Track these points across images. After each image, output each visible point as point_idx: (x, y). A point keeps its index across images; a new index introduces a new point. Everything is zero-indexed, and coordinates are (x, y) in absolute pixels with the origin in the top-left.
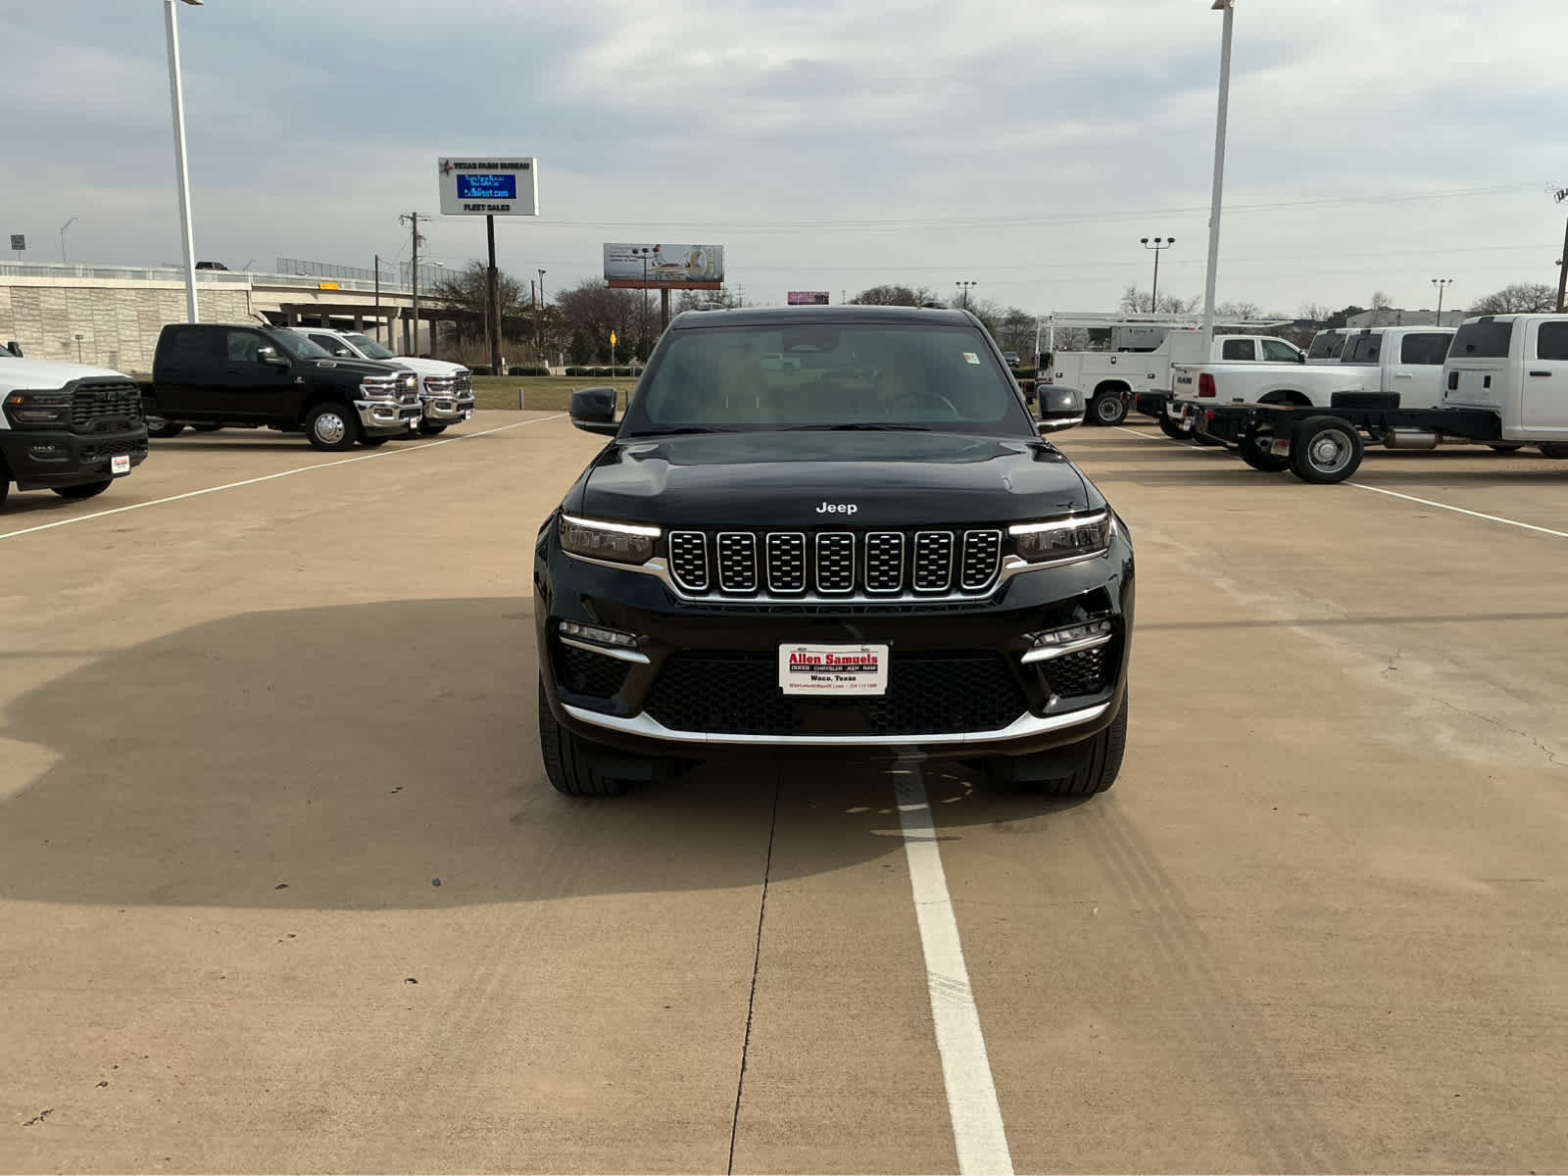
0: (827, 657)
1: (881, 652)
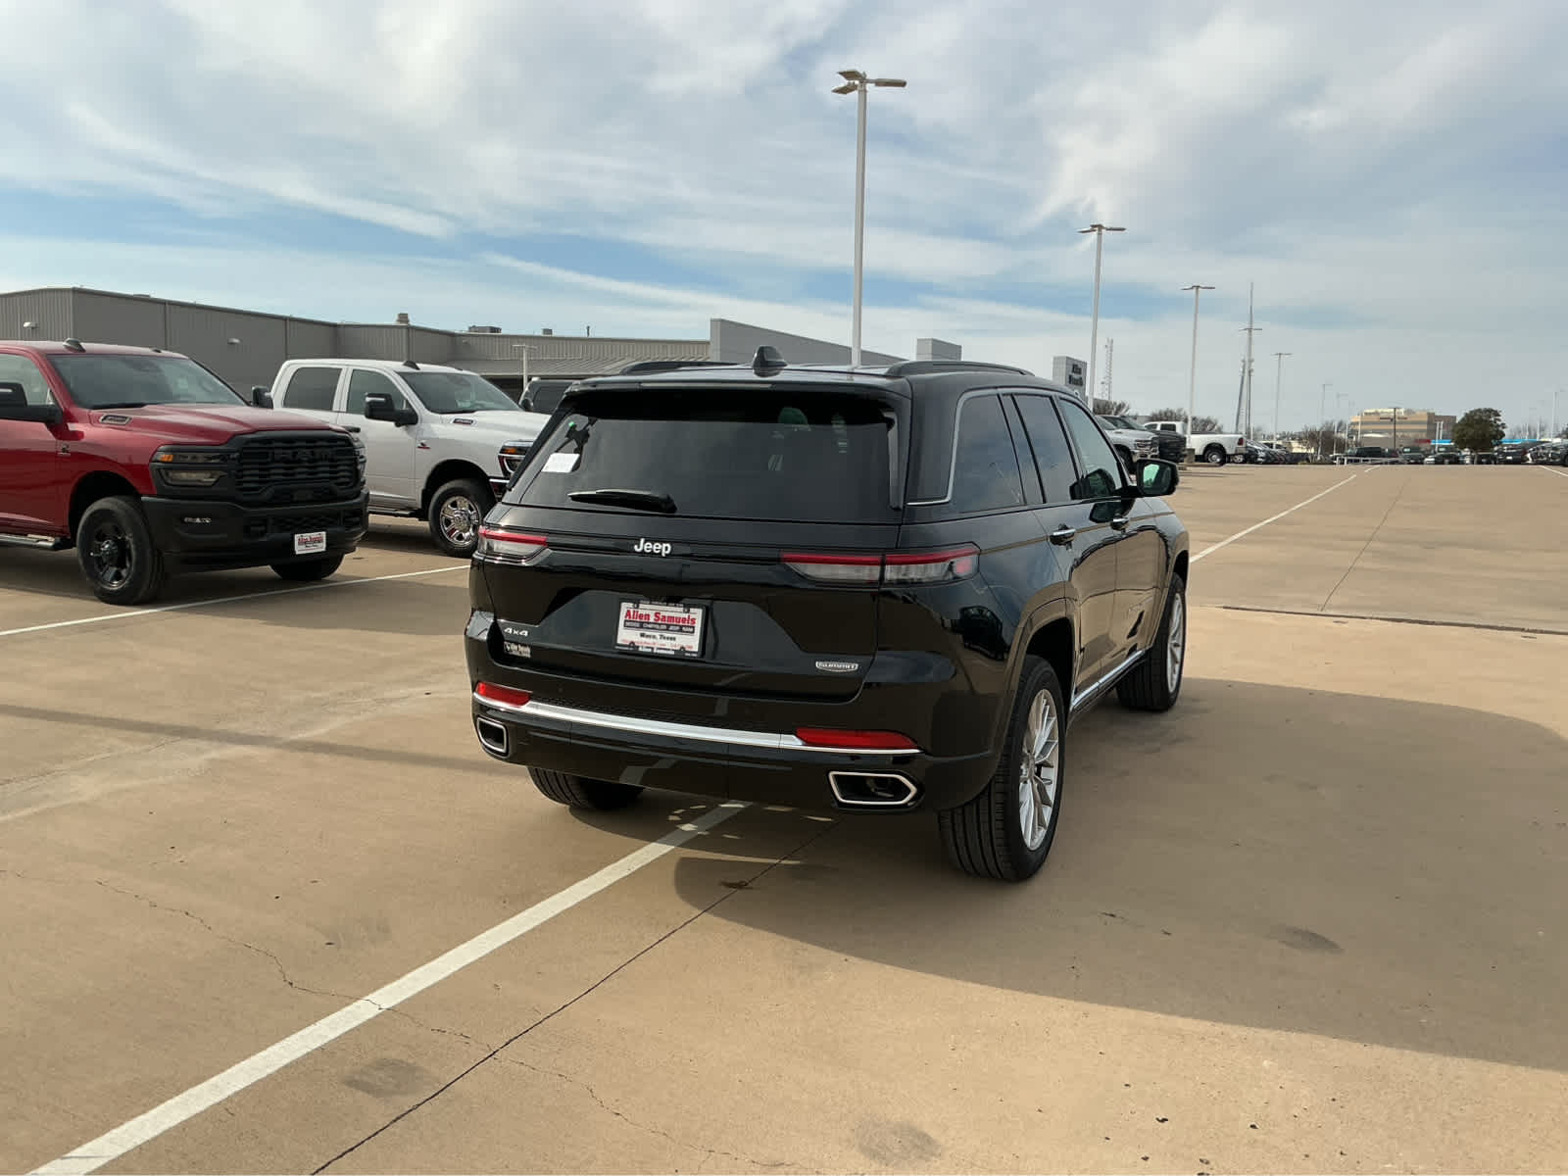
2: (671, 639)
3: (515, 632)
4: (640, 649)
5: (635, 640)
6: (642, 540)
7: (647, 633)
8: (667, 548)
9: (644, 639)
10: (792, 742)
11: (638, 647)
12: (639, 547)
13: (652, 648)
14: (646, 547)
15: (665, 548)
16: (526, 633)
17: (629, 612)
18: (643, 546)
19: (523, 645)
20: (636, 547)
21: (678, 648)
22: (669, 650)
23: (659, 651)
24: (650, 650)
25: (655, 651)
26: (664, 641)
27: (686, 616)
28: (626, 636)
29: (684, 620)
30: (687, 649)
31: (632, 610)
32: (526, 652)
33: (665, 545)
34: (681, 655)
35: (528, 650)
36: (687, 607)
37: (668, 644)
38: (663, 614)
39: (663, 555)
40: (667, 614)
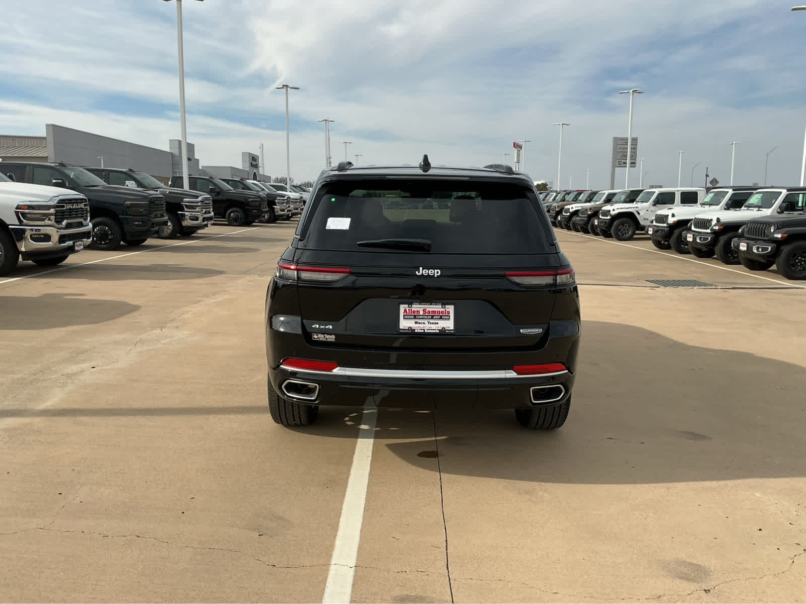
2: (435, 323)
3: (321, 327)
4: (416, 331)
5: (411, 326)
6: (421, 268)
7: (419, 321)
8: (438, 272)
9: (417, 325)
10: (511, 374)
11: (415, 330)
12: (419, 272)
13: (424, 330)
14: (424, 272)
15: (437, 273)
16: (331, 327)
17: (405, 310)
18: (422, 272)
19: (328, 334)
20: (417, 272)
21: (441, 328)
22: (435, 330)
23: (428, 331)
24: (423, 331)
25: (426, 331)
26: (432, 325)
27: (444, 310)
28: (405, 324)
29: (442, 313)
30: (446, 329)
31: (407, 309)
32: (332, 338)
33: (436, 271)
34: (443, 332)
35: (333, 337)
36: (444, 304)
37: (434, 327)
38: (428, 310)
39: (436, 276)
40: (431, 310)
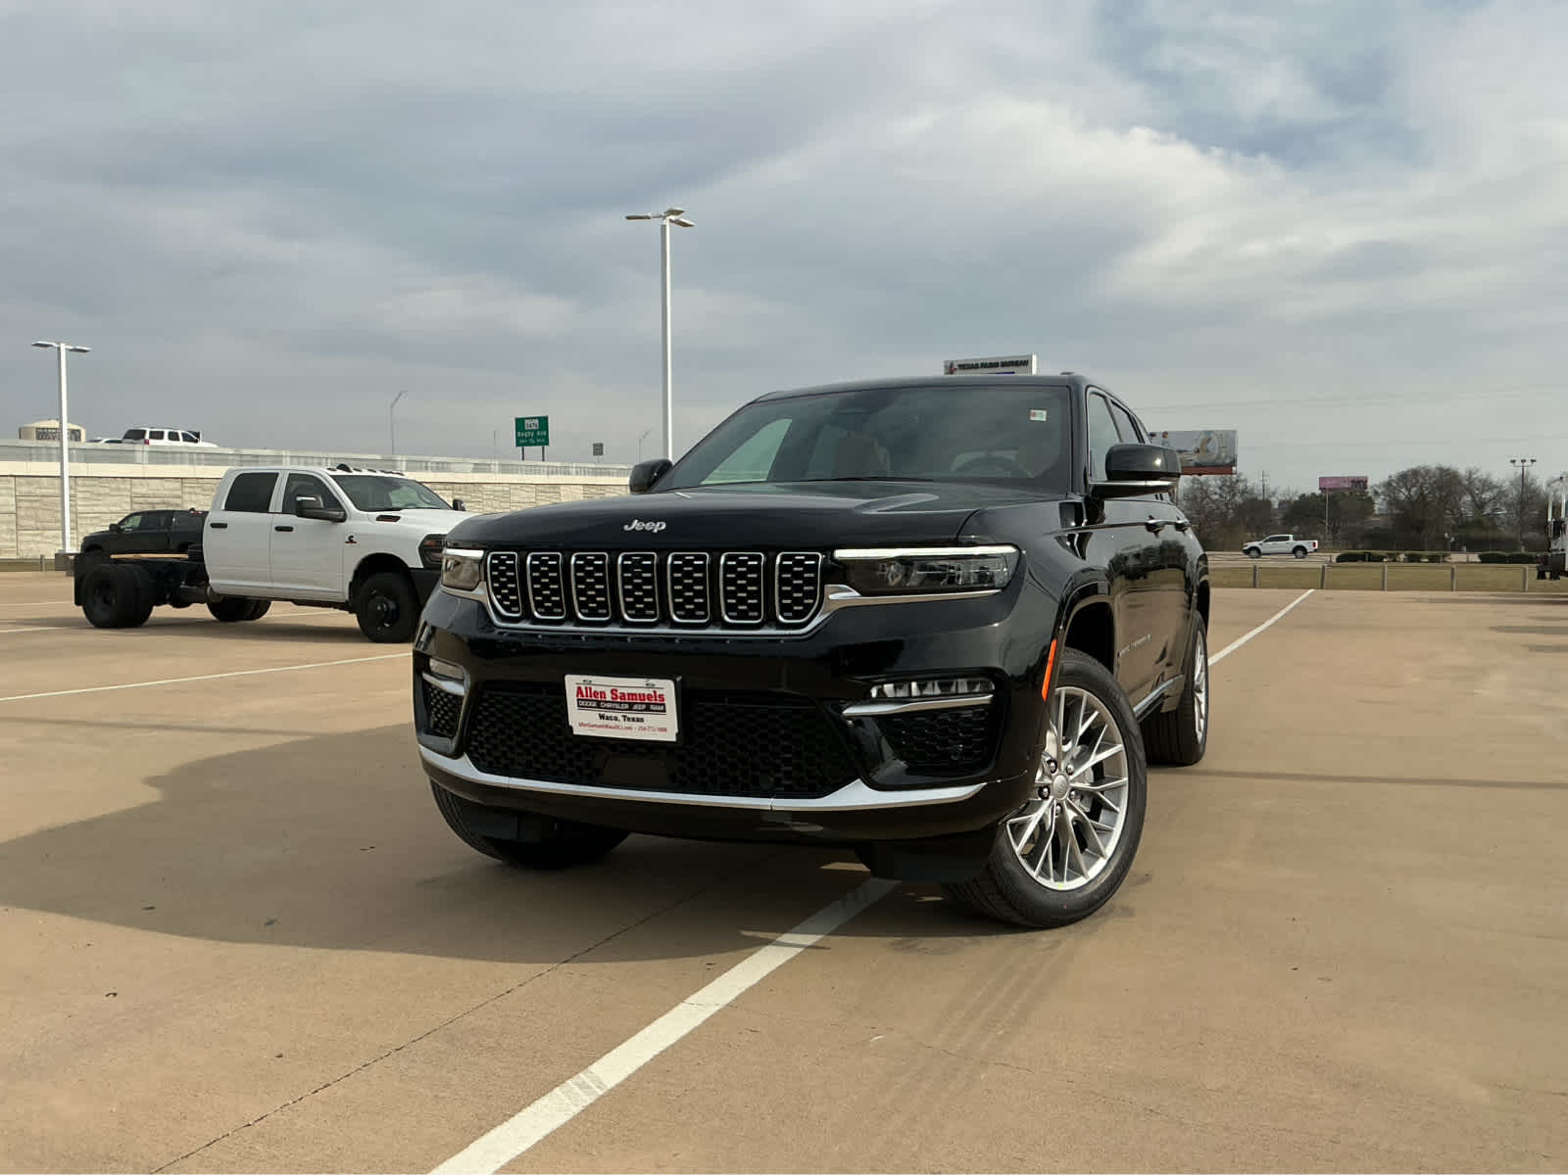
0: (612, 691)
1: (667, 688)
